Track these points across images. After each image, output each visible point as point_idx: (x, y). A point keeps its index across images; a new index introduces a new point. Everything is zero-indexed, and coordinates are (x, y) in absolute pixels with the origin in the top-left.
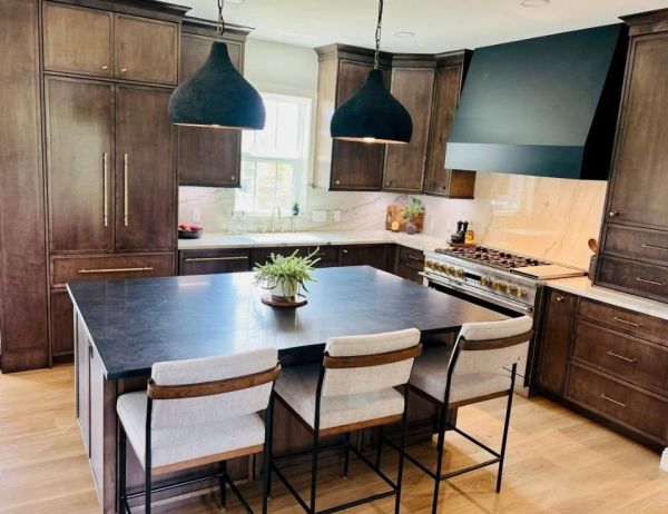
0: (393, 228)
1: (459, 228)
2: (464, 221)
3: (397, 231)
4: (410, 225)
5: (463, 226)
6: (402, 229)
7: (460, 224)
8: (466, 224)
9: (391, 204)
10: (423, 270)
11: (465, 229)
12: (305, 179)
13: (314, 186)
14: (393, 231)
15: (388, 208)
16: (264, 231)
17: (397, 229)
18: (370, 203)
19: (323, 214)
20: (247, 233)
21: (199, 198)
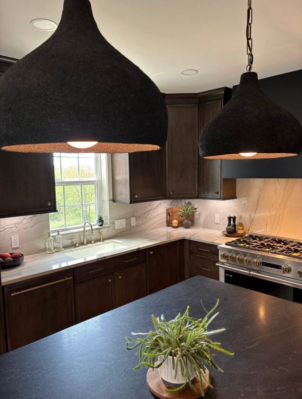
0: (174, 225)
1: (230, 222)
2: (232, 216)
3: (177, 227)
4: (186, 221)
5: (231, 219)
6: (181, 224)
7: (230, 218)
8: (234, 218)
9: (169, 207)
10: (218, 261)
11: (234, 222)
12: (106, 196)
13: (114, 201)
14: (174, 227)
15: (167, 210)
16: (77, 245)
17: (177, 225)
18: (155, 208)
19: (123, 222)
20: (63, 249)
21: (16, 225)
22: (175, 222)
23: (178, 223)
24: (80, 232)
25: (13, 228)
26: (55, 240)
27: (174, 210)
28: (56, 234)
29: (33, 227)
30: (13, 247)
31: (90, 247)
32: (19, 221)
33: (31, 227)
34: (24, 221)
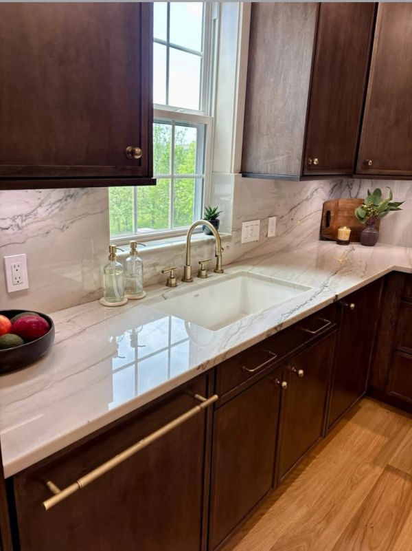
0: (341, 238)
9: (328, 198)
13: (244, 172)
14: (340, 242)
15: (324, 205)
16: (173, 281)
17: (347, 238)
18: (307, 199)
19: (255, 228)
20: (144, 293)
21: (18, 221)
22: (344, 232)
23: (351, 234)
24: (179, 248)
25: (10, 231)
26: (125, 268)
27: (340, 204)
28: (127, 250)
29: (67, 231)
30: (12, 289)
31: (201, 287)
32: (26, 209)
33: (62, 230)
34: (40, 210)
